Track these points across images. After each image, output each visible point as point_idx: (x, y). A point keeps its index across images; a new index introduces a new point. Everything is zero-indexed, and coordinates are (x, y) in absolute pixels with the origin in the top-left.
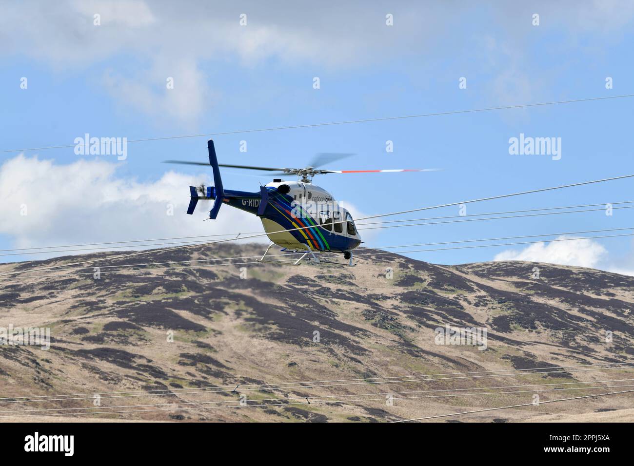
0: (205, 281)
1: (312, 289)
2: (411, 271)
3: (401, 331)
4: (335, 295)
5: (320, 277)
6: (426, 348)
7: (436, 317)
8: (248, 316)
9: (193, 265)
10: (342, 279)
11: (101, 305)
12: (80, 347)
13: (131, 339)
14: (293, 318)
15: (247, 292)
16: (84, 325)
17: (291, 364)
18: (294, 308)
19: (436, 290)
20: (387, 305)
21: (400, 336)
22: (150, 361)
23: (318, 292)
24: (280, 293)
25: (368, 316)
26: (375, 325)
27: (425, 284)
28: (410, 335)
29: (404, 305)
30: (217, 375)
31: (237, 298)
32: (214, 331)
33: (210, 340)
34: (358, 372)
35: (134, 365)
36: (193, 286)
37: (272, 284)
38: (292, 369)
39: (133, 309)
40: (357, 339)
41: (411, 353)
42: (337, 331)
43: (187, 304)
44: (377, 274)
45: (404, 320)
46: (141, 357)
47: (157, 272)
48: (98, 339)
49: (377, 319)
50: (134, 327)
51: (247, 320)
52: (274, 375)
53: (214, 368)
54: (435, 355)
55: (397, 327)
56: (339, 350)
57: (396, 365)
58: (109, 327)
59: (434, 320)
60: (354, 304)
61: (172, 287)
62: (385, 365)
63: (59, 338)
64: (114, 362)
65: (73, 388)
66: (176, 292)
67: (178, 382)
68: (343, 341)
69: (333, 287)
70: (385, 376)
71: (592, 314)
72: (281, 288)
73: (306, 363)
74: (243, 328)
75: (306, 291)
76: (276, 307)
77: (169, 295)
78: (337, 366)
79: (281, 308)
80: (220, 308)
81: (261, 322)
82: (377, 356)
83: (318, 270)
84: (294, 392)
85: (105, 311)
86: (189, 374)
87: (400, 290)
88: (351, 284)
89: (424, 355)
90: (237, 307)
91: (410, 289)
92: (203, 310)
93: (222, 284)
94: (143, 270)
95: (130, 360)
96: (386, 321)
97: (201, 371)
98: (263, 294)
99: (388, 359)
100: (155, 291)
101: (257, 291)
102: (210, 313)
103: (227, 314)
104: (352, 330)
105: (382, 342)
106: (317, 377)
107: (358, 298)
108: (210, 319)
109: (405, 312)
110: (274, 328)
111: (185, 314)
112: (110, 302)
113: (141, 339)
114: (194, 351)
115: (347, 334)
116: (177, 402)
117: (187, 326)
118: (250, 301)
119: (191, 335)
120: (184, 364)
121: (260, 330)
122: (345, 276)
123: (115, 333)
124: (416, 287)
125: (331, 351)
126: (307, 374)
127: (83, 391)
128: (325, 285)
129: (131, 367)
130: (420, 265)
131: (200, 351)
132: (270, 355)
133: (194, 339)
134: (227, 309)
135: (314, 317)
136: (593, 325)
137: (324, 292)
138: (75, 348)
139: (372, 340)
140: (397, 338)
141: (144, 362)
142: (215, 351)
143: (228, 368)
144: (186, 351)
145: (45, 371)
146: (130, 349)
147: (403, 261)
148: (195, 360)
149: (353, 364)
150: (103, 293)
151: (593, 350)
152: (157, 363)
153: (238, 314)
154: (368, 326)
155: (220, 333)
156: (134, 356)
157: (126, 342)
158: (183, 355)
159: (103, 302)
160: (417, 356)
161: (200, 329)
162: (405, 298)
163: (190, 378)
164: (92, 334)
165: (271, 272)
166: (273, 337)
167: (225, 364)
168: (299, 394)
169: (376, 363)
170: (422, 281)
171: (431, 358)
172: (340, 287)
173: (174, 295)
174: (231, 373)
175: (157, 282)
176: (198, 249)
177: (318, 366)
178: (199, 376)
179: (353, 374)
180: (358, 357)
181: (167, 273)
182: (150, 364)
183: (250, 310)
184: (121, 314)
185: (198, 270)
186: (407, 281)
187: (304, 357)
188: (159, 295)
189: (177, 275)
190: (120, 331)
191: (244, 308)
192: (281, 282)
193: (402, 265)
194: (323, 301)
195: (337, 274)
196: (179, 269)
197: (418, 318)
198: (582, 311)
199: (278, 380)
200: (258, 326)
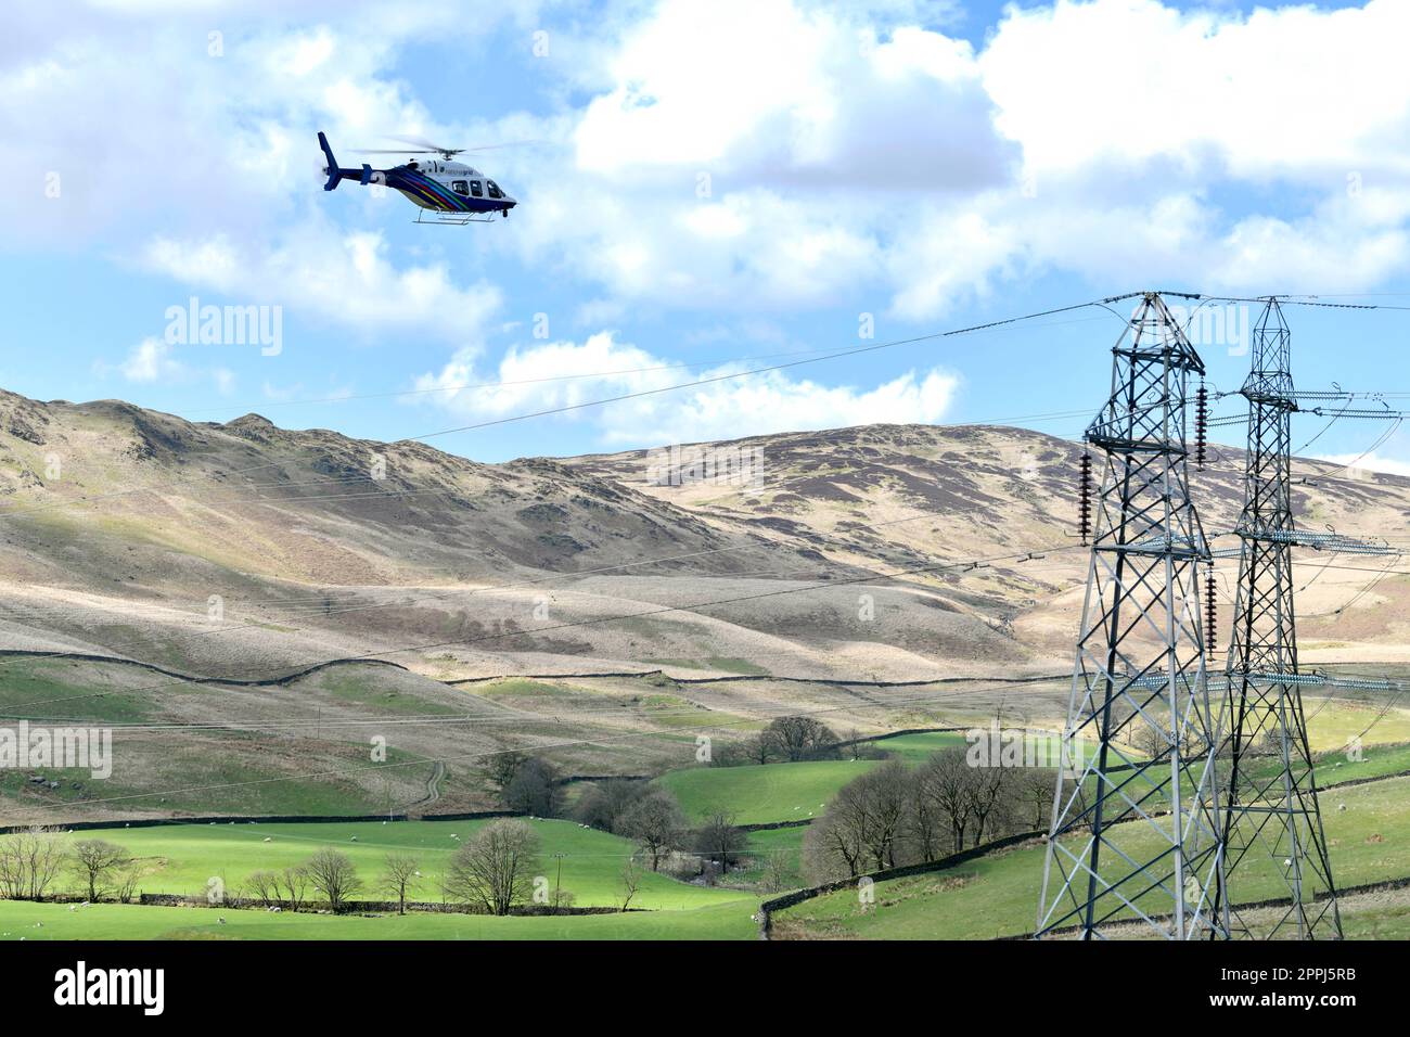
0: (868, 458)
1: (962, 464)
2: (1050, 447)
3: (1036, 501)
4: (980, 469)
5: (970, 454)
6: (1055, 516)
7: (1069, 488)
8: (900, 488)
9: (859, 444)
10: (988, 455)
11: (773, 479)
12: (751, 517)
13: (796, 509)
14: (939, 490)
15: (901, 468)
16: (757, 498)
17: (934, 531)
18: (941, 481)
19: (1071, 464)
20: (1026, 477)
21: (1035, 505)
22: (810, 528)
23: (967, 467)
24: (932, 468)
25: (1007, 487)
26: (1013, 495)
27: (1062, 459)
28: (1044, 504)
29: (1043, 478)
30: (868, 540)
31: (891, 473)
32: (869, 501)
33: (866, 510)
34: (993, 537)
35: (796, 532)
36: (857, 464)
37: (924, 461)
38: (935, 534)
39: (800, 483)
40: (994, 508)
41: (1041, 519)
42: (977, 502)
43: (846, 479)
44: (1019, 450)
45: (1040, 491)
46: (803, 525)
47: (827, 450)
48: (767, 510)
49: (1015, 490)
50: (799, 499)
51: (899, 492)
52: (919, 541)
53: (866, 534)
54: (1063, 521)
55: (1032, 498)
56: (978, 517)
57: (1027, 530)
58: (778, 498)
59: (1067, 491)
60: (998, 477)
61: (837, 464)
62: (1017, 530)
63: (734, 509)
64: (778, 529)
65: (737, 553)
66: (839, 467)
67: (832, 547)
68: (982, 510)
69: (980, 462)
70: (1018, 539)
71: (1209, 484)
72: (933, 463)
73: (948, 530)
74: (895, 499)
75: (954, 466)
76: (926, 480)
77: (833, 471)
78: (975, 532)
79: (930, 481)
80: (876, 481)
81: (911, 494)
82: (1011, 523)
83: (968, 447)
84: (935, 555)
85: (776, 485)
86: (843, 539)
87: (1041, 464)
88: (996, 459)
89: (1053, 522)
90: (891, 481)
91: (1049, 463)
92: (861, 484)
93: (882, 460)
94: (815, 449)
95: (793, 528)
96: (1022, 490)
97: (854, 536)
98: (915, 469)
99: (1020, 525)
100: (821, 467)
101: (911, 467)
102: (867, 486)
103: (881, 487)
104: (991, 499)
105: (1017, 510)
106: (957, 541)
107: (1001, 472)
108: (866, 491)
109: (1042, 484)
110: (922, 499)
111: (845, 487)
112: (781, 476)
113: (804, 510)
114: (850, 519)
115: (986, 504)
116: (826, 565)
117: (846, 497)
118: (902, 476)
119: (849, 505)
120: (840, 531)
121: (909, 501)
122: (992, 453)
123: (782, 504)
124: (1054, 462)
125: (971, 519)
126: (948, 538)
127: (745, 555)
128: (974, 460)
129: (793, 534)
130: (1058, 443)
131: (856, 519)
132: (916, 523)
133: (849, 508)
134: (882, 483)
135: (958, 489)
136: (1209, 494)
137: (972, 467)
138: (747, 517)
139: (1008, 509)
140: (1031, 507)
141: (805, 529)
142: (869, 519)
143: (880, 535)
144: (842, 520)
145: (714, 538)
146: (794, 518)
147: (1043, 438)
148: (849, 526)
149: (989, 530)
150: (777, 469)
151: (1207, 516)
152: (817, 530)
153: (891, 487)
154: (1007, 497)
155: (874, 503)
156: (796, 524)
157: (792, 512)
158: (839, 523)
159: (776, 476)
160: (1047, 523)
161: (856, 500)
162: (1043, 471)
163: (844, 543)
164: (763, 505)
165: (927, 449)
166: (920, 507)
167: (877, 530)
168: (939, 557)
169: (1010, 529)
170: (1059, 456)
171: (1059, 523)
172: (986, 462)
173: (838, 470)
174: (881, 538)
175: (827, 458)
176: (864, 430)
177: (959, 531)
178: (852, 540)
179: (988, 538)
180: (995, 524)
181: (836, 451)
182: (810, 531)
183: (902, 483)
184: (789, 487)
185: (862, 449)
186: (1044, 457)
187: (946, 524)
188: (824, 470)
189: (844, 452)
190: (788, 503)
191: (897, 481)
192: (936, 458)
193: (1044, 443)
194: (969, 475)
195: (985, 451)
196: (846, 447)
197: (1053, 489)
198: (1200, 481)
199: (922, 545)
200: (908, 497)
